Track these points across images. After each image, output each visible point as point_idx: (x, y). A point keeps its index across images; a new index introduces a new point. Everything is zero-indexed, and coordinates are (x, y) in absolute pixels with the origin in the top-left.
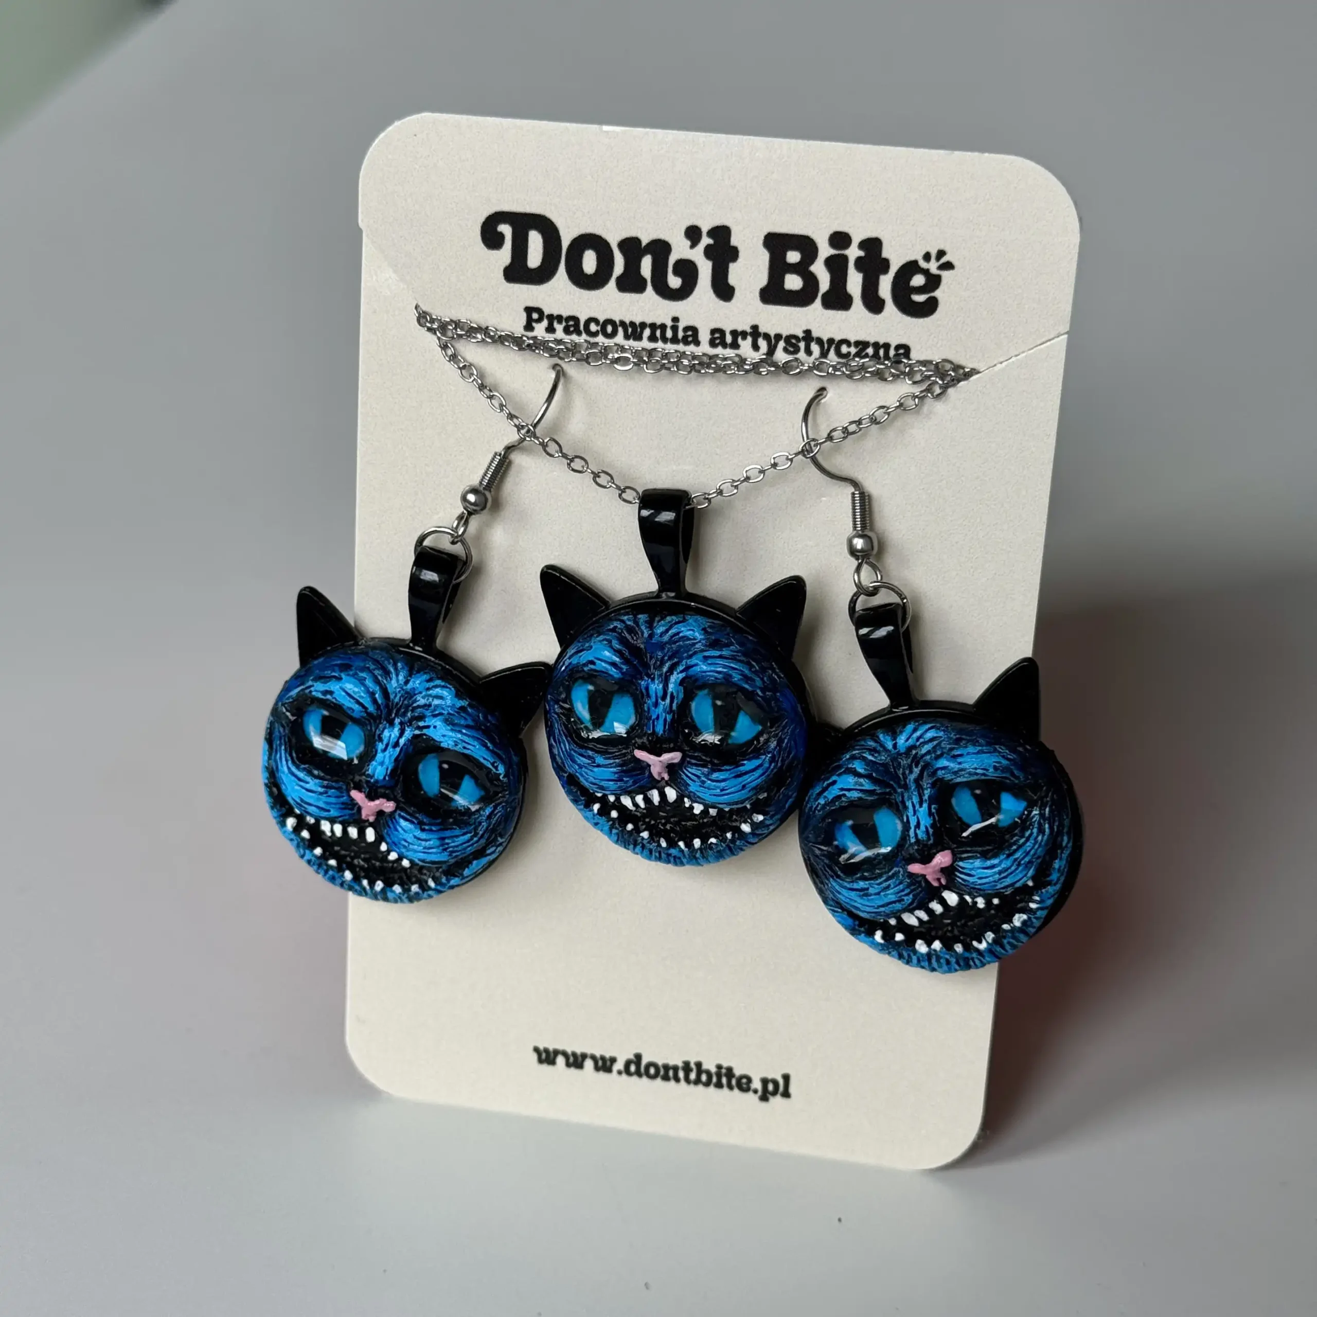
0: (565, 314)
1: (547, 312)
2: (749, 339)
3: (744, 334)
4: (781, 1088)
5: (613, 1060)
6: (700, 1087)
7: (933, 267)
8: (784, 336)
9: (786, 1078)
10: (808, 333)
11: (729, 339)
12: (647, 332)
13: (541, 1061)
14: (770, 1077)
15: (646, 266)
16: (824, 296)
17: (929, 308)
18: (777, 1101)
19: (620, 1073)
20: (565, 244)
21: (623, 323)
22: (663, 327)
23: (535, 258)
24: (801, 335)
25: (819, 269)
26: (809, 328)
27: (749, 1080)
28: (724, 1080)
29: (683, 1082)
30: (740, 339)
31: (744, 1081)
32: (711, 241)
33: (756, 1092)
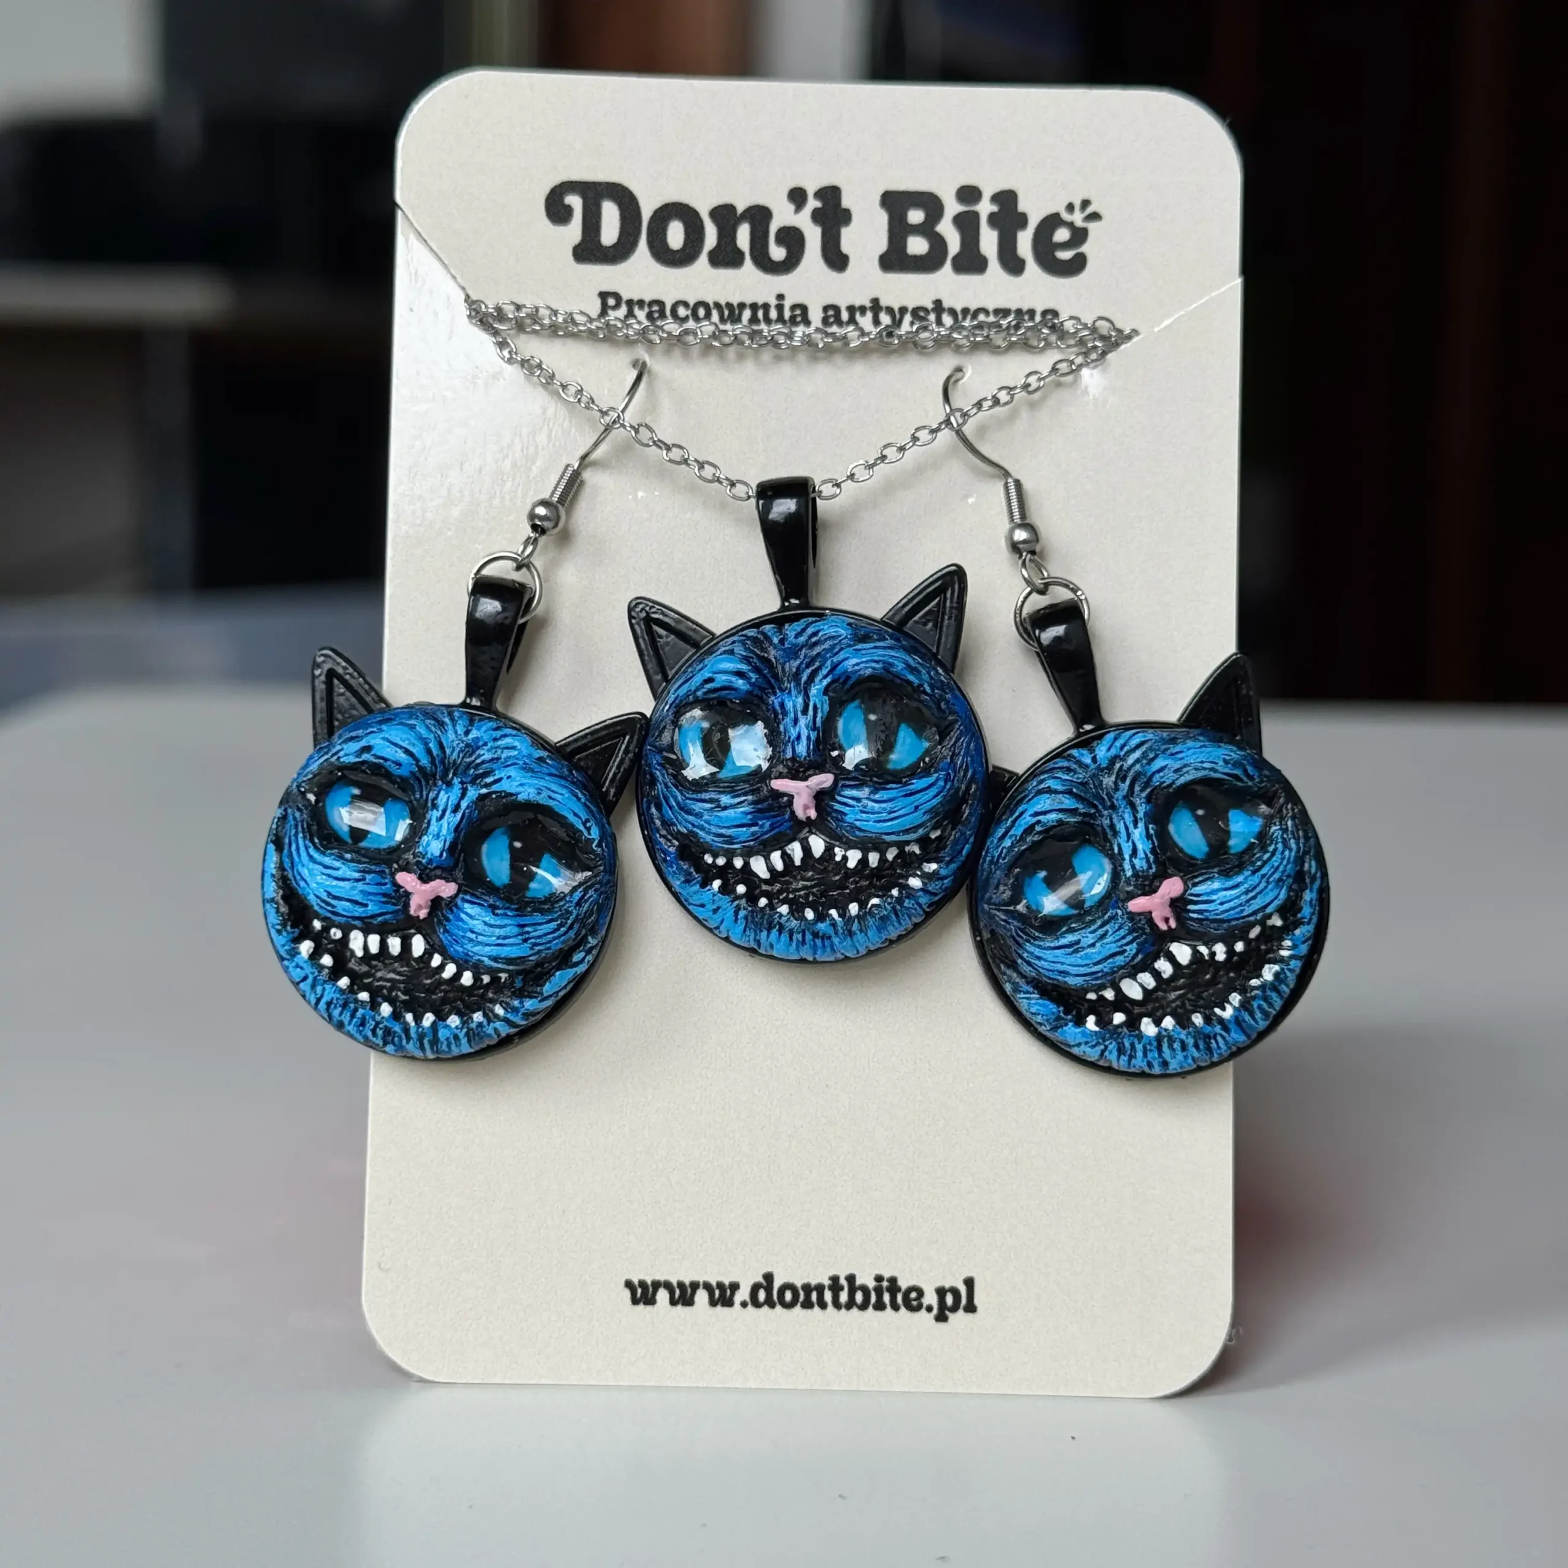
0: (647, 299)
1: (625, 296)
2: (869, 315)
3: (863, 310)
4: (964, 1301)
5: (735, 1287)
6: (855, 1310)
7: (1078, 218)
8: (910, 309)
9: (969, 1283)
10: (938, 303)
11: (845, 316)
12: (747, 314)
13: (635, 1301)
14: (947, 1286)
15: (743, 236)
16: (955, 259)
17: (1077, 265)
18: (958, 1318)
19: (744, 1305)
20: (646, 214)
21: (717, 305)
22: (766, 307)
23: (610, 232)
24: (930, 306)
25: (947, 229)
26: (938, 297)
27: (920, 1293)
28: (886, 1297)
29: (830, 1307)
30: (858, 316)
31: (913, 1295)
32: (818, 204)
33: (929, 1309)
